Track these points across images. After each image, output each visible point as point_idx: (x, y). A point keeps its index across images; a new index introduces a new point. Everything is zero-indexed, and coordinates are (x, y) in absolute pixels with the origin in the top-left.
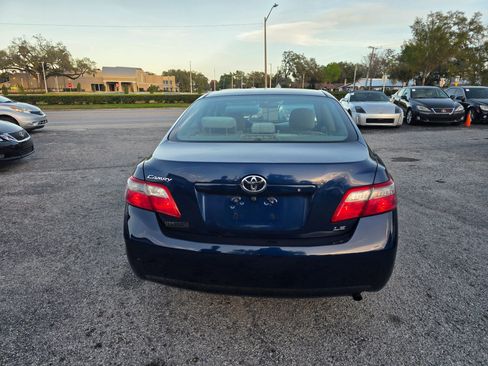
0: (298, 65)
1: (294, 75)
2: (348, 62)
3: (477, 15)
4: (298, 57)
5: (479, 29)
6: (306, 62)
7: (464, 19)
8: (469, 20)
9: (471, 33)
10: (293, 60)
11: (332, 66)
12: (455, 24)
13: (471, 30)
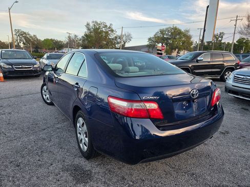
0: (26, 38)
1: (24, 43)
2: (55, 39)
3: (111, 25)
4: (25, 33)
5: (112, 31)
6: (31, 37)
7: (106, 26)
8: (108, 27)
9: (110, 32)
10: (22, 35)
11: (46, 40)
12: (103, 27)
13: (109, 31)
